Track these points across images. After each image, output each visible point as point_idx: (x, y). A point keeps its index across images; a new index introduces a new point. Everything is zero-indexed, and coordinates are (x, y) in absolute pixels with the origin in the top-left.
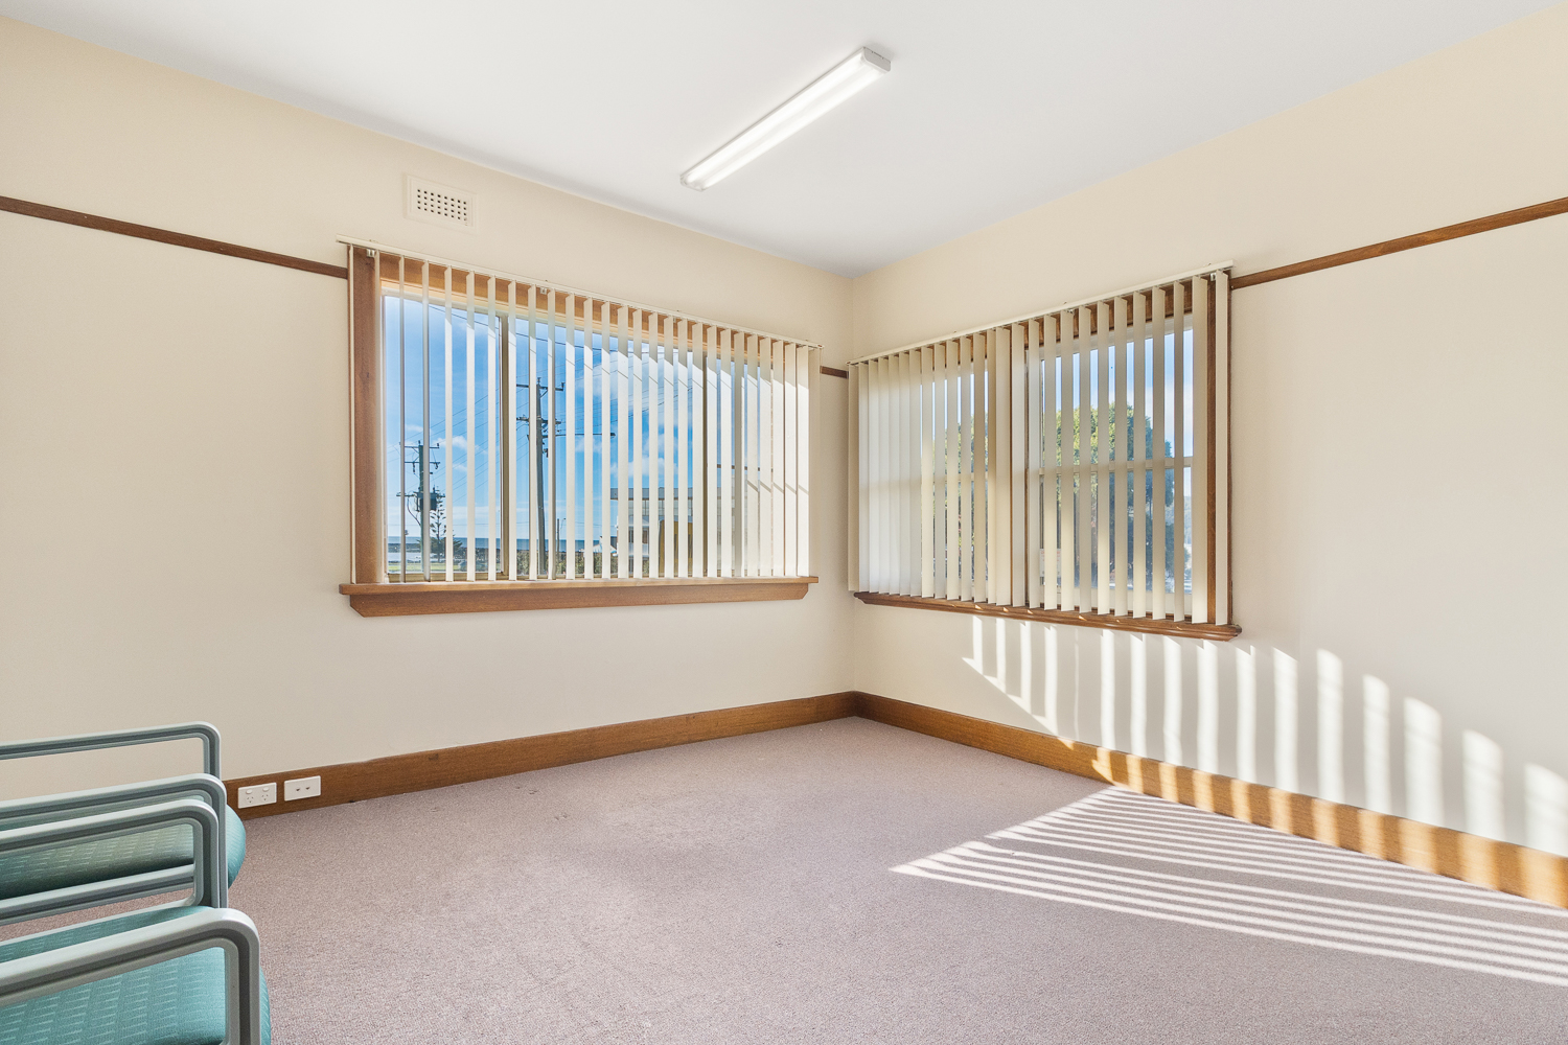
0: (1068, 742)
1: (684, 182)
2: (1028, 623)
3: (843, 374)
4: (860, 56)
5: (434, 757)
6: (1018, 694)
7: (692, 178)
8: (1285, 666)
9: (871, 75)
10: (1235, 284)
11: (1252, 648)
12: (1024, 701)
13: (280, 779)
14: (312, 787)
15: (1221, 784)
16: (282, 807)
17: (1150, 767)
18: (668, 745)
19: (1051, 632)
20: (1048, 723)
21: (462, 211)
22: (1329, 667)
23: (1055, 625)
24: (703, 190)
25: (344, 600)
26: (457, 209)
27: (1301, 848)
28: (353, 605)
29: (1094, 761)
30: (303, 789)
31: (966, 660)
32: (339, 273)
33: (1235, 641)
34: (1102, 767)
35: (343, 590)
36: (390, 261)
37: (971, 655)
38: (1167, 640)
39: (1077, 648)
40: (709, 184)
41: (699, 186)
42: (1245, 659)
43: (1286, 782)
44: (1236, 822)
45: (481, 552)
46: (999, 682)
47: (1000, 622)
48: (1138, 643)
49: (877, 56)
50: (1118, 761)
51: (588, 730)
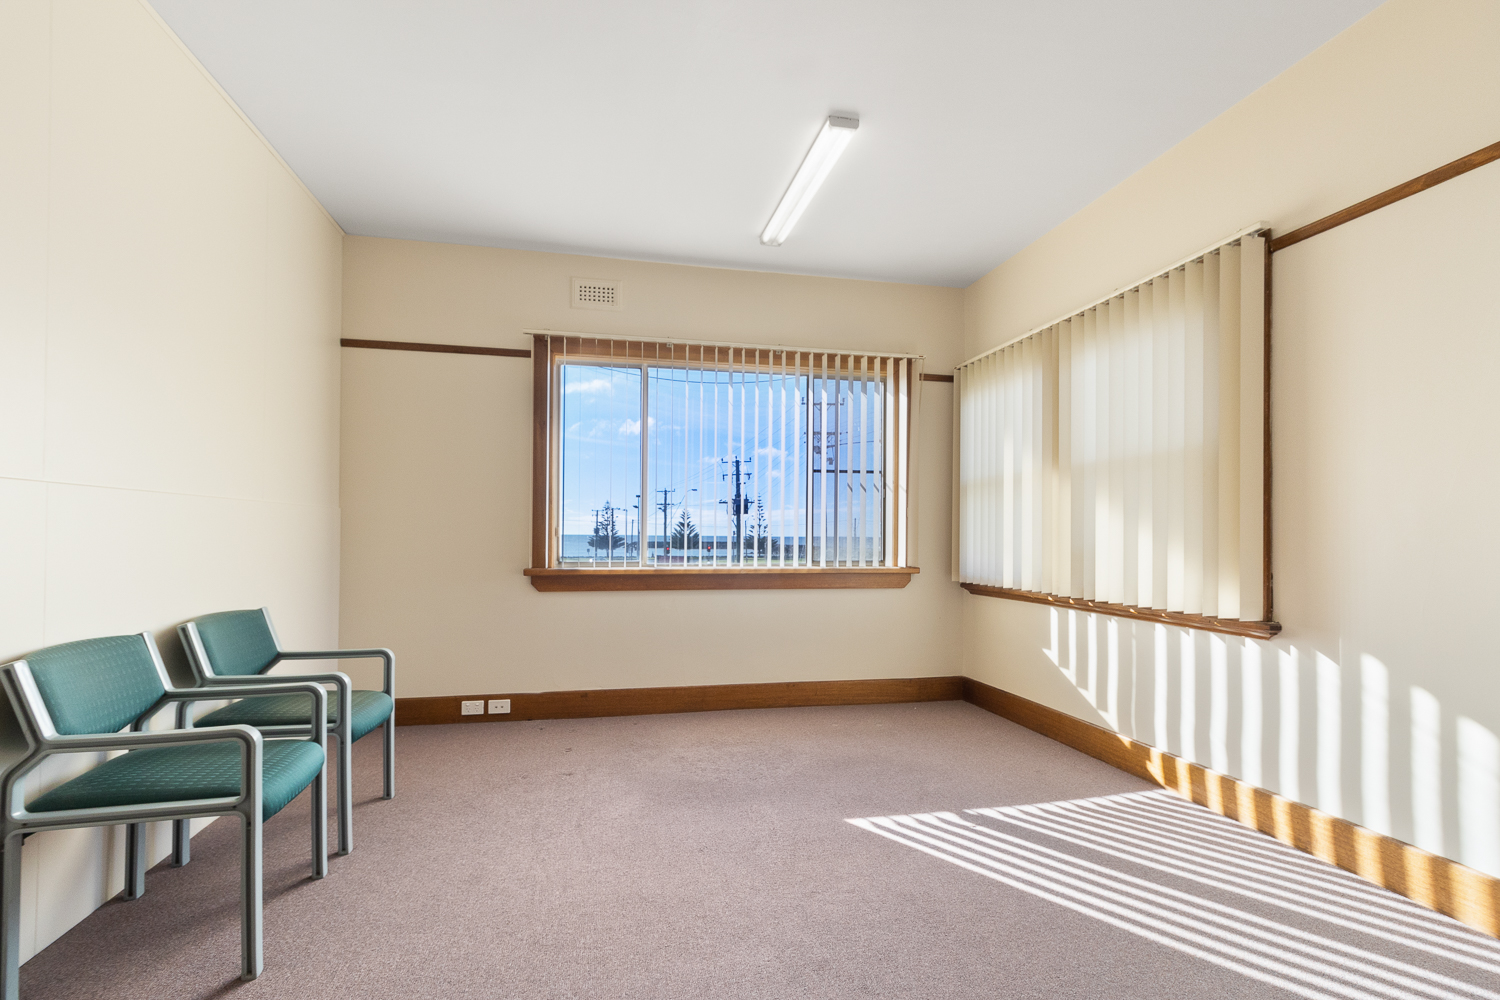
0: (1126, 740)
1: (762, 243)
2: (1094, 615)
3: (949, 379)
4: (828, 123)
5: (584, 695)
6: (1086, 687)
7: (766, 238)
8: (1328, 671)
9: (844, 137)
10: (1273, 243)
11: (1293, 649)
12: (1090, 695)
13: (486, 698)
14: (503, 707)
15: (1263, 798)
16: (486, 718)
17: (1197, 773)
18: (769, 706)
19: (1113, 624)
20: (1110, 720)
21: (610, 295)
22: (1374, 674)
23: (1116, 618)
24: (780, 245)
25: (526, 580)
26: (607, 295)
27: (1341, 882)
28: (533, 583)
29: (1148, 762)
30: (499, 707)
31: (1045, 651)
32: (525, 354)
33: (1276, 641)
34: (1155, 768)
35: (526, 572)
36: (557, 341)
37: (1049, 648)
38: (1213, 636)
39: (1134, 642)
40: (782, 239)
41: (773, 242)
42: (1288, 660)
43: (1328, 807)
44: (1275, 843)
45: (788, 549)
46: (1070, 674)
47: (1072, 613)
48: (1188, 638)
49: (844, 119)
50: (1169, 762)
51: (700, 688)
